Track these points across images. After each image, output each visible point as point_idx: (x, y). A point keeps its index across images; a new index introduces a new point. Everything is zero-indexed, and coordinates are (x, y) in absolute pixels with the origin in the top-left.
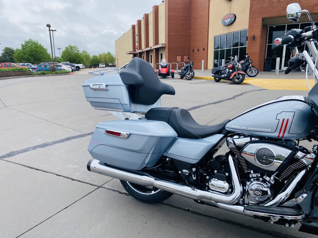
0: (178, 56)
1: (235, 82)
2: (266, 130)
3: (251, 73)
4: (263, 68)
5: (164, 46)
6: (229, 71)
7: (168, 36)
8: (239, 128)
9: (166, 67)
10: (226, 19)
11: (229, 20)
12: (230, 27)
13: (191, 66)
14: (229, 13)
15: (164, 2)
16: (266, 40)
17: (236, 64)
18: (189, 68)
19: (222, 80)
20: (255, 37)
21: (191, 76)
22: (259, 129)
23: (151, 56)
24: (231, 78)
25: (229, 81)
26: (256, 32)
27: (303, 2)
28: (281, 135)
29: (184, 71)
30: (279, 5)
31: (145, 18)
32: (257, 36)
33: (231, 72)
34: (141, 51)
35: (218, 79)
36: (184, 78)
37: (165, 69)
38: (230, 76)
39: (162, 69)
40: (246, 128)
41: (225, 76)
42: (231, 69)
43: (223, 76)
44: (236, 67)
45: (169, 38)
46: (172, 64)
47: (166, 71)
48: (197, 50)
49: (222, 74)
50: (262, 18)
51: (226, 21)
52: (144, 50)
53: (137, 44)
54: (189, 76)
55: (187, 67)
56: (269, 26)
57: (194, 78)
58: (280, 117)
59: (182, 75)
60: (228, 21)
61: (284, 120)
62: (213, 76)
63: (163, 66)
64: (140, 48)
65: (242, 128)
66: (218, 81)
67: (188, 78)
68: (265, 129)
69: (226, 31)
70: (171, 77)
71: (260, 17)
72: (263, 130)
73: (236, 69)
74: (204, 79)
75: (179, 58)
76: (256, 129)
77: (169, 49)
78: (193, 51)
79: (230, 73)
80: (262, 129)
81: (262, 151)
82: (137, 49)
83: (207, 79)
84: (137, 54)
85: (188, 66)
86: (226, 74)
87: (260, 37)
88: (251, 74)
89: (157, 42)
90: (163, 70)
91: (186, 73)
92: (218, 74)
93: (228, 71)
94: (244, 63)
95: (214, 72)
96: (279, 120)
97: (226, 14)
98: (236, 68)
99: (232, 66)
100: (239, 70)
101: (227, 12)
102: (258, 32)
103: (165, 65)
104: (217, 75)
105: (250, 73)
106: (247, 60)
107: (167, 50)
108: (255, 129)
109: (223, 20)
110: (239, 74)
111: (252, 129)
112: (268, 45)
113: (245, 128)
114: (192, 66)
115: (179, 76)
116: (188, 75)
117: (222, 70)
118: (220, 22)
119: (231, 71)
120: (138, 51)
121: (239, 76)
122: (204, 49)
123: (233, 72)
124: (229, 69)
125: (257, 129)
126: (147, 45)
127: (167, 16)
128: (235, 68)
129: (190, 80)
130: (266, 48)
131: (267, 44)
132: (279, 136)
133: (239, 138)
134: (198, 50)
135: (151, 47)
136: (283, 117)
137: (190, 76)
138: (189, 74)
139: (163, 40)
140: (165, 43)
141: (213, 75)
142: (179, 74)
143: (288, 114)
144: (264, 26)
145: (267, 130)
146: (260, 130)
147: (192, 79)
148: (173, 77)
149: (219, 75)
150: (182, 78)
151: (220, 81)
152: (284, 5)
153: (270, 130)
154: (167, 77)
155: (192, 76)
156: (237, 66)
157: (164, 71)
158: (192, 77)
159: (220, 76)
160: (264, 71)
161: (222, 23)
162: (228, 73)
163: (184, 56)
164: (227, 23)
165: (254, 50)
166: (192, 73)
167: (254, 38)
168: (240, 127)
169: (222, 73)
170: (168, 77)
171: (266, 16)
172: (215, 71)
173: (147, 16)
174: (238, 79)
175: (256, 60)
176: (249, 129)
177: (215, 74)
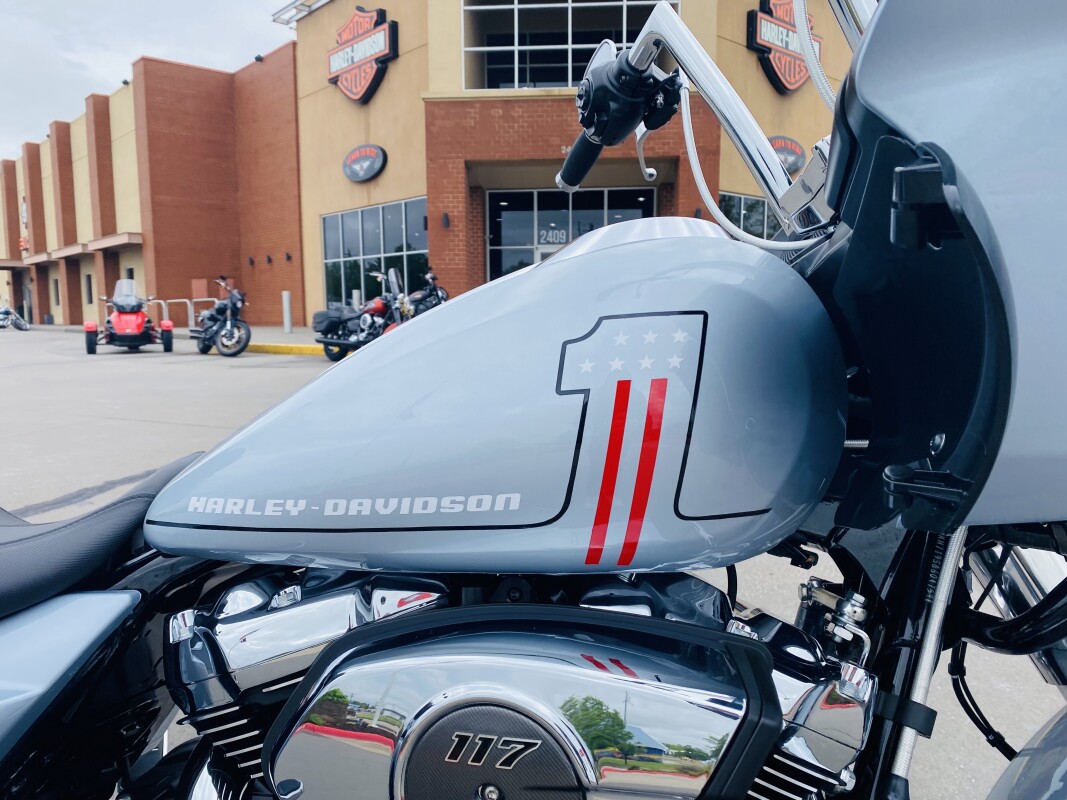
0: (196, 278)
2: (479, 506)
5: (138, 240)
6: (374, 322)
7: (153, 207)
8: (249, 511)
9: (136, 310)
10: (356, 161)
11: (366, 164)
12: (372, 186)
13: (234, 305)
14: (363, 143)
15: (131, 86)
16: (484, 234)
17: (396, 299)
18: (229, 312)
20: (450, 219)
21: (237, 343)
22: (419, 502)
23: (89, 278)
26: (449, 202)
27: (572, 126)
28: (615, 538)
29: (210, 323)
30: (509, 127)
31: (54, 138)
32: (454, 217)
33: (380, 326)
34: (42, 258)
35: (336, 349)
36: (214, 350)
37: (132, 318)
39: (119, 315)
40: (302, 504)
41: (360, 338)
42: (379, 316)
43: (352, 339)
44: (397, 309)
45: (155, 212)
46: (170, 305)
47: (139, 326)
48: (266, 259)
49: (352, 332)
50: (466, 163)
51: (357, 167)
52: (55, 256)
53: (25, 233)
54: (229, 343)
55: (222, 311)
56: (487, 193)
57: (251, 351)
58: (587, 366)
59: (205, 340)
60: (362, 167)
61: (623, 388)
62: (318, 341)
63: (122, 307)
64: (40, 245)
65: (272, 512)
66: (337, 358)
67: (225, 350)
68: (473, 500)
69: (356, 199)
70: (161, 347)
71: (458, 157)
72: (450, 507)
73: (397, 316)
74: (288, 353)
75: (199, 286)
76: (393, 502)
77: (157, 252)
78: (252, 262)
79: (376, 328)
80: (446, 501)
81: (463, 740)
82: (26, 249)
83: (300, 353)
84: (26, 270)
85: (226, 305)
86: (363, 331)
87: (464, 220)
89: (108, 225)
90: (127, 322)
91: (217, 332)
92: (337, 334)
93: (369, 321)
95: (323, 326)
96: (586, 392)
97: (354, 145)
98: (395, 312)
99: (380, 305)
101: (356, 140)
102: (456, 203)
103: (132, 302)
104: (332, 338)
106: (431, 290)
107: (149, 253)
108: (386, 509)
109: (345, 162)
111: (359, 509)
112: (491, 251)
113: (295, 510)
114: (239, 305)
115: (194, 345)
116: (225, 341)
117: (350, 319)
118: (338, 173)
119: (379, 321)
120: (29, 259)
122: (289, 258)
124: (372, 316)
125: (405, 510)
126: (69, 235)
127: (144, 132)
128: (392, 313)
129: (233, 355)
130: (485, 258)
131: (489, 248)
132: (594, 555)
133: (264, 609)
134: (270, 260)
135: (84, 245)
136: (617, 364)
137: (234, 341)
138: (231, 336)
139: (131, 220)
140: (140, 231)
141: (319, 335)
142: (192, 338)
143: (650, 337)
144: (474, 190)
145: (486, 506)
146: (431, 509)
147: (243, 354)
148: (168, 348)
149: (339, 337)
150: (205, 350)
152: (523, 127)
153: (516, 500)
154: (142, 348)
155: (242, 344)
156: (397, 306)
157: (130, 326)
158: (242, 348)
159: (345, 339)
161: (345, 173)
162: (370, 327)
164: (362, 173)
165: (450, 260)
166: (243, 332)
167: (447, 221)
168: (251, 503)
169: (349, 331)
170: (148, 347)
171: (478, 157)
172: (326, 323)
173: (62, 134)
176: (328, 511)
177: (325, 332)
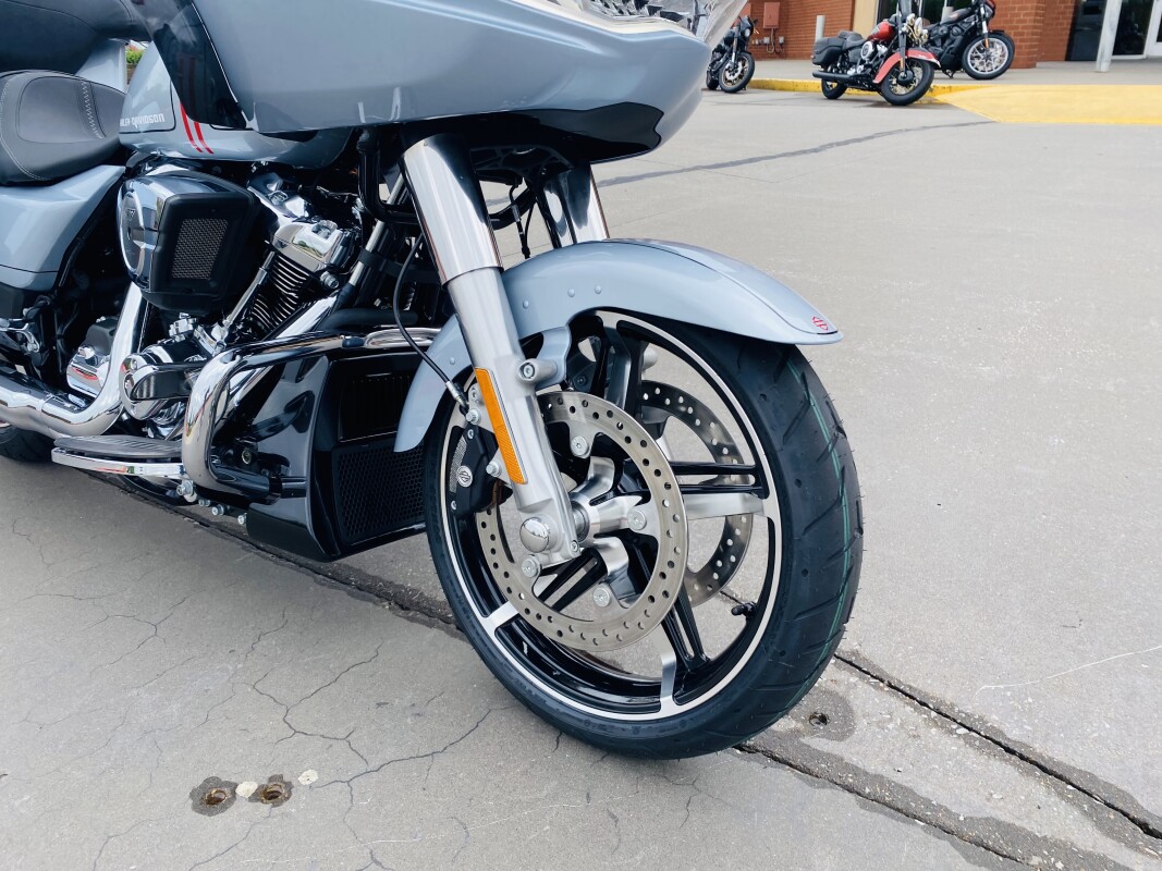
1: (893, 97)
3: (982, 63)
4: (1065, 48)
6: (876, 51)
13: (743, 33)
17: (905, 21)
18: (735, 42)
19: (851, 92)
21: (740, 77)
24: (876, 81)
25: (875, 96)
29: (718, 55)
33: (882, 56)
35: (834, 85)
36: (719, 88)
38: (874, 73)
41: (859, 72)
42: (883, 43)
43: (851, 72)
44: (903, 33)
49: (850, 65)
54: (732, 78)
55: (729, 40)
57: (753, 87)
59: (713, 74)
62: (816, 76)
66: (833, 96)
67: (729, 86)
73: (902, 42)
74: (794, 90)
79: (878, 58)
85: (734, 34)
86: (862, 62)
88: (981, 68)
91: (723, 66)
92: (836, 66)
93: (871, 50)
94: (960, 19)
95: (823, 57)
98: (901, 37)
99: (886, 30)
100: (918, 45)
104: (831, 71)
105: (977, 62)
106: (972, 8)
110: (911, 63)
114: (748, 33)
116: (728, 74)
117: (851, 48)
119: (882, 49)
121: (909, 72)
123: (889, 54)
124: (875, 43)
128: (897, 38)
129: (734, 91)
137: (737, 75)
138: (734, 70)
141: (818, 69)
147: (744, 90)
149: (837, 72)
150: (712, 86)
151: (842, 97)
155: (744, 78)
156: (904, 29)
158: (745, 83)
159: (843, 73)
160: (1068, 58)
162: (871, 58)
163: (766, 4)
166: (747, 65)
169: (848, 62)
172: (825, 52)
174: (905, 83)
175: (1026, 8)
177: (824, 64)
